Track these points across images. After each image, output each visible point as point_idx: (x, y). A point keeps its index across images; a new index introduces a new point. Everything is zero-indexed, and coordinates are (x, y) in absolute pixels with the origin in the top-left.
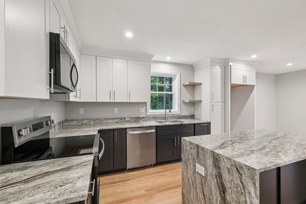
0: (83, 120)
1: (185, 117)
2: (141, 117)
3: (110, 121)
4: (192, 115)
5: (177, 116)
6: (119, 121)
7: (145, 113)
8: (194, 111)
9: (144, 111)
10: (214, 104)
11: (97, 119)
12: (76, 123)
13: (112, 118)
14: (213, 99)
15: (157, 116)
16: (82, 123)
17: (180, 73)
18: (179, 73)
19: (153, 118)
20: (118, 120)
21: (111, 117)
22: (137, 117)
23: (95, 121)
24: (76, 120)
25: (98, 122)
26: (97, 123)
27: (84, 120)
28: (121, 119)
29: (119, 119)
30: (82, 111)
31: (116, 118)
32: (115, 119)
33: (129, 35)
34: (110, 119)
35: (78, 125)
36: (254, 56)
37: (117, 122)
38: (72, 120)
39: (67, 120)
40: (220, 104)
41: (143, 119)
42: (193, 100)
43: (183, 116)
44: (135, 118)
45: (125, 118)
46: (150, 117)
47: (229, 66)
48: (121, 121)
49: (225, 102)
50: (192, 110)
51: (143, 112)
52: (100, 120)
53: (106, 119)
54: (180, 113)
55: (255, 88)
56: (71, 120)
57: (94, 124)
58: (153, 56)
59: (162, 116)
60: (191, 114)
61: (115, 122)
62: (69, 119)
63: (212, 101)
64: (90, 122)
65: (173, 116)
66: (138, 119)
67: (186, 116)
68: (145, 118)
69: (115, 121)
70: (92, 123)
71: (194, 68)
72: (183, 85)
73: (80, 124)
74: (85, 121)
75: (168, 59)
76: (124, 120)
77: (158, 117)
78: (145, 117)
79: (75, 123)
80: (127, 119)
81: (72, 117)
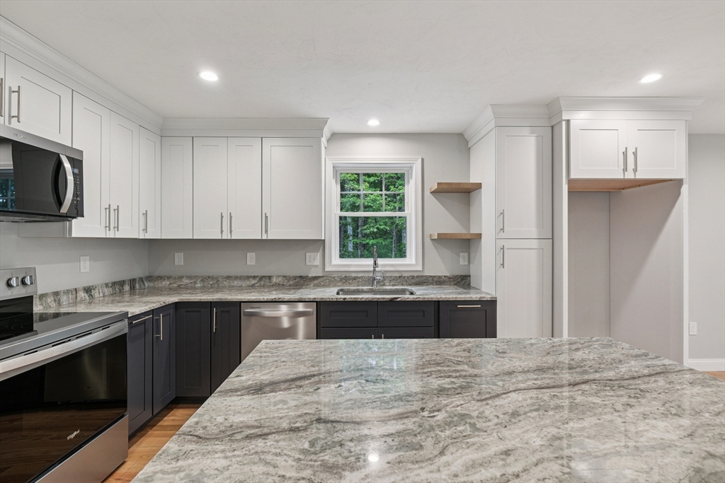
0: (181, 278)
1: (438, 281)
2: (310, 275)
3: (236, 283)
4: (460, 276)
5: (413, 277)
6: (257, 283)
7: (321, 266)
8: (466, 263)
9: (318, 262)
10: (507, 244)
11: (209, 277)
12: (168, 283)
13: (241, 277)
14: (503, 229)
15: (354, 275)
16: (180, 284)
17: (423, 160)
18: (420, 161)
19: (341, 280)
20: (253, 282)
21: (239, 275)
22: (300, 277)
23: (204, 281)
24: (169, 278)
25: (211, 283)
26: (209, 285)
27: (183, 277)
28: (262, 278)
29: (258, 279)
30: (179, 259)
31: (250, 277)
32: (248, 278)
33: (209, 76)
34: (236, 278)
35: (170, 289)
36: (651, 78)
37: (253, 286)
38: (160, 278)
39: (150, 277)
40: (535, 244)
41: (316, 282)
42: (464, 231)
43: (430, 279)
44: (295, 278)
45: (270, 277)
46: (334, 278)
47: (564, 123)
48: (262, 283)
49: (553, 239)
50: (463, 262)
51: (315, 264)
52: (216, 279)
53: (228, 277)
54: (420, 268)
55: (685, 189)
56: (158, 277)
57: (203, 287)
58: (325, 121)
59: (366, 275)
60: (456, 274)
61: (249, 286)
62: (156, 274)
63: (502, 235)
64: (195, 283)
65: (400, 277)
66: (302, 282)
67: (440, 277)
68: (321, 279)
69: (248, 283)
70: (199, 285)
71: (467, 142)
72: (431, 193)
73: (175, 285)
74: (186, 281)
75: (373, 123)
76: (267, 281)
77: (355, 278)
78: (320, 277)
79: (166, 283)
80: (274, 280)
81: (161, 271)
